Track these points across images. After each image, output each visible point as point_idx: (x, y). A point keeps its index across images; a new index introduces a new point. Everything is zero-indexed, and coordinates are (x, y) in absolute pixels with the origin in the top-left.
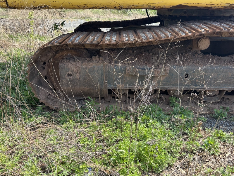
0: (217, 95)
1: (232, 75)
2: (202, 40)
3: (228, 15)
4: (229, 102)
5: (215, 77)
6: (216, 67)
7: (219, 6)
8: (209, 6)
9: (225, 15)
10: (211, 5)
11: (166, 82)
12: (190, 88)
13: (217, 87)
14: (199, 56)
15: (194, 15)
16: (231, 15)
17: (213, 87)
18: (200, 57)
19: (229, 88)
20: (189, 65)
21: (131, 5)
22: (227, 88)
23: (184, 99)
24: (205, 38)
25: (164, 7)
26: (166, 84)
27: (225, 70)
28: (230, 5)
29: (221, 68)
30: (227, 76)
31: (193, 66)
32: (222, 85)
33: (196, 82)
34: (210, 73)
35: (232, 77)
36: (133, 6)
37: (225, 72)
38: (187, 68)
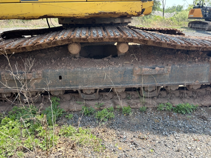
0: (93, 93)
1: (100, 75)
2: (71, 46)
3: (108, 22)
4: (107, 99)
5: (86, 78)
6: (85, 69)
7: (80, 15)
8: (72, 16)
9: (105, 22)
10: (73, 15)
11: (43, 84)
12: (65, 88)
13: (89, 87)
14: (74, 60)
15: (79, 23)
16: (111, 22)
17: (86, 86)
18: (76, 60)
19: (100, 86)
20: (62, 68)
21: (2, 16)
22: (98, 87)
23: (66, 98)
24: (74, 43)
25: (32, 17)
26: (43, 86)
27: (93, 71)
28: (89, 14)
29: (89, 70)
30: (96, 76)
31: (65, 69)
32: (94, 84)
33: (70, 82)
34: (81, 74)
35: (101, 76)
36: (4, 17)
37: (94, 73)
38: (59, 71)
